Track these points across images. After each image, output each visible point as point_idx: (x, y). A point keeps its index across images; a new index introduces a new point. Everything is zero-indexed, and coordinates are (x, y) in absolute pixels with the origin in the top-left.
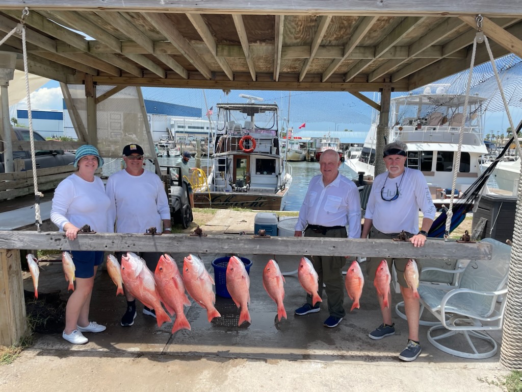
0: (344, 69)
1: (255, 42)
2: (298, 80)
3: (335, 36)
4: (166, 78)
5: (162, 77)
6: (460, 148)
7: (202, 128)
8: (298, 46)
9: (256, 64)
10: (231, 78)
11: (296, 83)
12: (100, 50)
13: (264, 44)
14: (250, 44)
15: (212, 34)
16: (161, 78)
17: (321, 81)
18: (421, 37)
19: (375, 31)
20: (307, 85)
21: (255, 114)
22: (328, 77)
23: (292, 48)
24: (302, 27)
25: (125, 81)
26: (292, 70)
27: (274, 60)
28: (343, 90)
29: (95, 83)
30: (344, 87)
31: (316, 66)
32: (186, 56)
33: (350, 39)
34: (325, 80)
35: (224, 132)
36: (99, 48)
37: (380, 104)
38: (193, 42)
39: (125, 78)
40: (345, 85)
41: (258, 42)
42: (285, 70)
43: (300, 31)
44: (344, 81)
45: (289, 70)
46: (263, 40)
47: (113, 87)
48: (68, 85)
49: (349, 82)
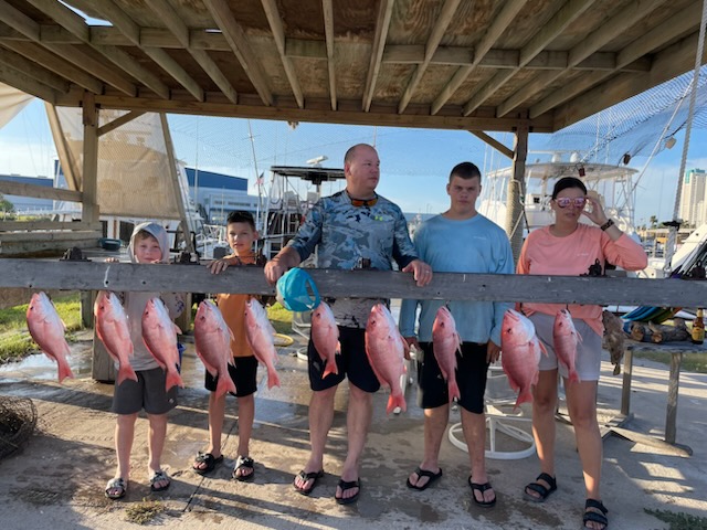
0: (466, 95)
1: (344, 34)
2: (397, 112)
3: (465, 26)
4: (205, 100)
5: (198, 98)
8: (407, 44)
9: (340, 80)
10: (300, 103)
11: (393, 116)
12: (107, 39)
13: (356, 38)
14: (337, 39)
15: (281, 15)
16: (197, 101)
17: (430, 114)
18: (590, 34)
19: (526, 17)
20: (410, 118)
21: (323, 183)
22: (439, 108)
23: (398, 47)
24: (419, 5)
25: (143, 103)
26: (390, 94)
27: (366, 74)
28: (461, 127)
29: (98, 106)
30: (462, 123)
31: (427, 86)
32: (237, 54)
33: (486, 32)
34: (436, 110)
35: (278, 207)
36: (105, 36)
37: (514, 150)
38: (250, 32)
39: (143, 100)
40: (465, 121)
41: (348, 34)
42: (379, 95)
43: (415, 12)
44: (462, 115)
45: (385, 94)
46: (356, 32)
47: (123, 113)
48: (57, 108)
49: (469, 116)
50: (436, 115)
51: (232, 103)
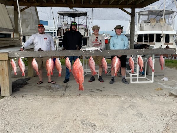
2: (100, 4)
4: (47, 3)
6: (162, 32)
7: (48, 30)
10: (73, 2)
16: (45, 3)
21: (76, 17)
25: (30, 4)
28: (117, 8)
30: (117, 6)
34: (110, 4)
37: (131, 13)
39: (30, 3)
47: (25, 7)
48: (6, 6)
49: (119, 4)
50: (111, 4)
51: (54, 3)
